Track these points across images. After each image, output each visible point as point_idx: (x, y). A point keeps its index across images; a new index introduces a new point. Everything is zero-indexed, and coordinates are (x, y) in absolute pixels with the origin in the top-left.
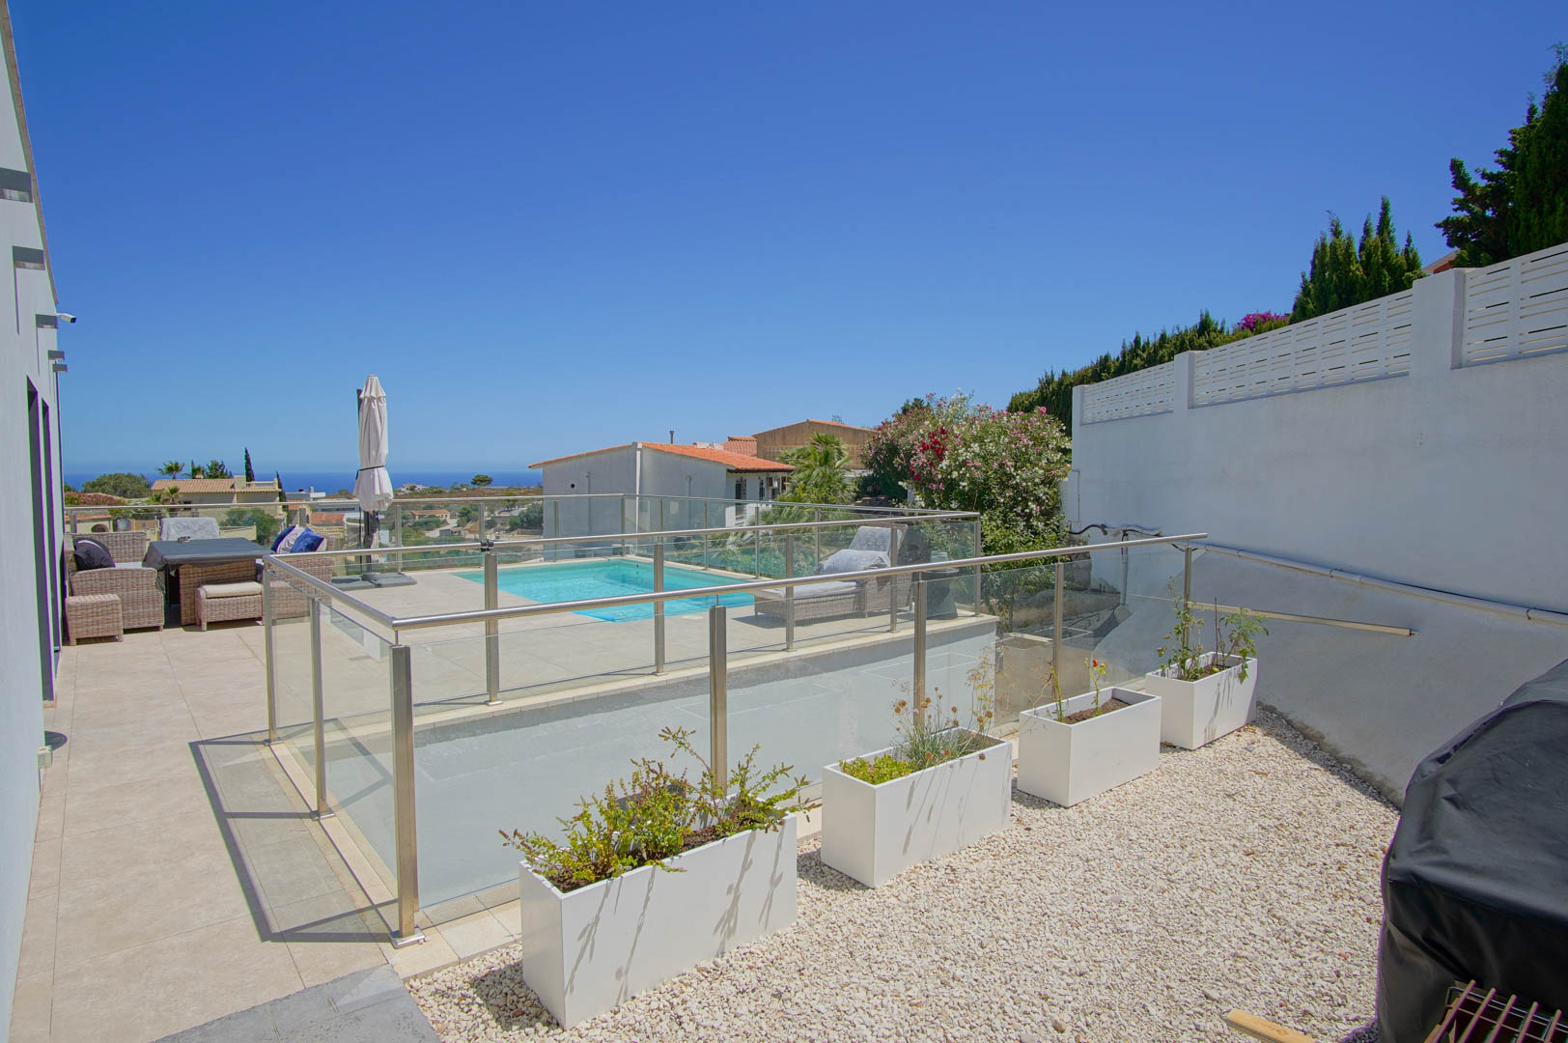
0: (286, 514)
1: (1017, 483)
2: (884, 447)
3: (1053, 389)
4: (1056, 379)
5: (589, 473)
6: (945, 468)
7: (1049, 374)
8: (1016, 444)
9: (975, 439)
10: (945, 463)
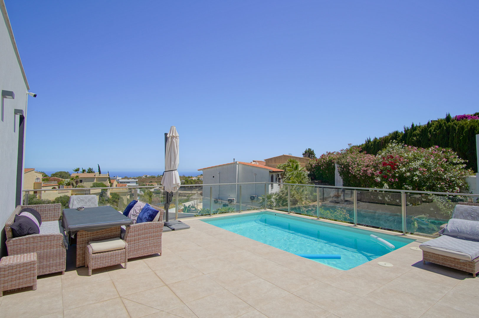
0: (110, 184)
5: (219, 172)
7: (369, 139)
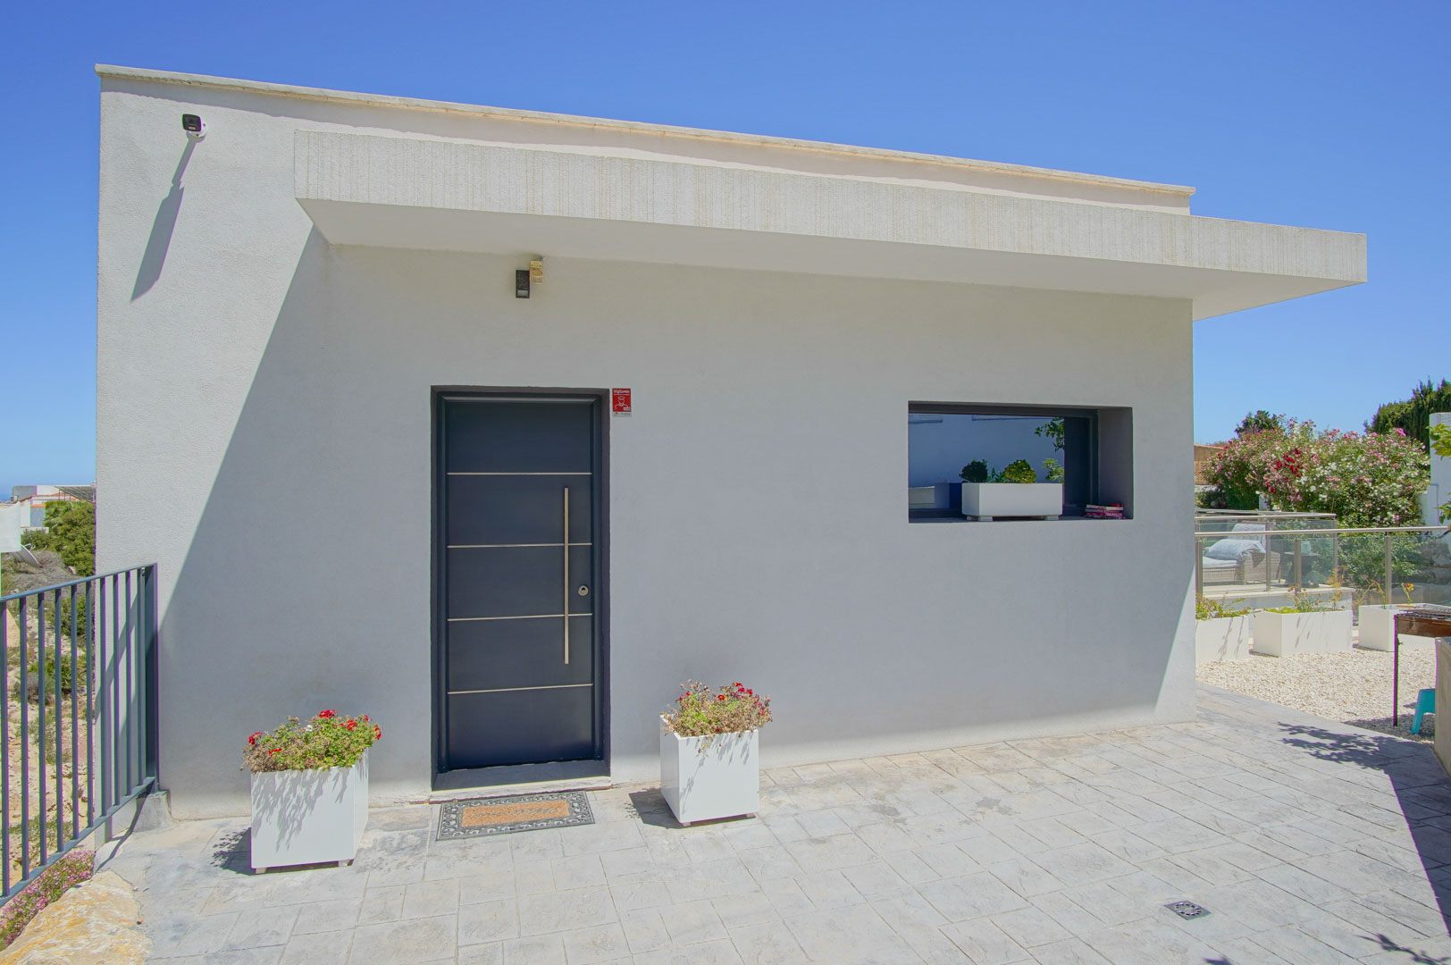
1: (1375, 496)
2: (1232, 464)
3: (1431, 400)
4: (1435, 389)
6: (1303, 483)
8: (1373, 462)
9: (1332, 459)
10: (1303, 479)
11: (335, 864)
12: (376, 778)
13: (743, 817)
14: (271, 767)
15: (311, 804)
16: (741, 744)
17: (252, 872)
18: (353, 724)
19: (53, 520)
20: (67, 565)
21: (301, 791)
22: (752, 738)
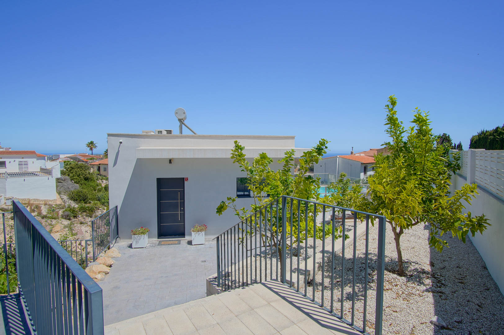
5: (325, 163)
11: (143, 248)
12: (149, 237)
13: (202, 244)
14: (135, 234)
15: (140, 240)
16: (202, 233)
17: (132, 248)
18: (145, 229)
19: (66, 167)
20: (71, 180)
21: (138, 238)
22: (203, 233)
